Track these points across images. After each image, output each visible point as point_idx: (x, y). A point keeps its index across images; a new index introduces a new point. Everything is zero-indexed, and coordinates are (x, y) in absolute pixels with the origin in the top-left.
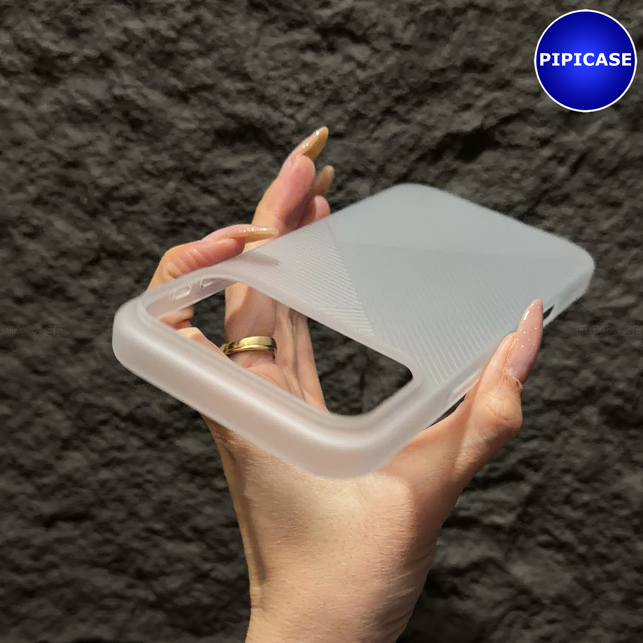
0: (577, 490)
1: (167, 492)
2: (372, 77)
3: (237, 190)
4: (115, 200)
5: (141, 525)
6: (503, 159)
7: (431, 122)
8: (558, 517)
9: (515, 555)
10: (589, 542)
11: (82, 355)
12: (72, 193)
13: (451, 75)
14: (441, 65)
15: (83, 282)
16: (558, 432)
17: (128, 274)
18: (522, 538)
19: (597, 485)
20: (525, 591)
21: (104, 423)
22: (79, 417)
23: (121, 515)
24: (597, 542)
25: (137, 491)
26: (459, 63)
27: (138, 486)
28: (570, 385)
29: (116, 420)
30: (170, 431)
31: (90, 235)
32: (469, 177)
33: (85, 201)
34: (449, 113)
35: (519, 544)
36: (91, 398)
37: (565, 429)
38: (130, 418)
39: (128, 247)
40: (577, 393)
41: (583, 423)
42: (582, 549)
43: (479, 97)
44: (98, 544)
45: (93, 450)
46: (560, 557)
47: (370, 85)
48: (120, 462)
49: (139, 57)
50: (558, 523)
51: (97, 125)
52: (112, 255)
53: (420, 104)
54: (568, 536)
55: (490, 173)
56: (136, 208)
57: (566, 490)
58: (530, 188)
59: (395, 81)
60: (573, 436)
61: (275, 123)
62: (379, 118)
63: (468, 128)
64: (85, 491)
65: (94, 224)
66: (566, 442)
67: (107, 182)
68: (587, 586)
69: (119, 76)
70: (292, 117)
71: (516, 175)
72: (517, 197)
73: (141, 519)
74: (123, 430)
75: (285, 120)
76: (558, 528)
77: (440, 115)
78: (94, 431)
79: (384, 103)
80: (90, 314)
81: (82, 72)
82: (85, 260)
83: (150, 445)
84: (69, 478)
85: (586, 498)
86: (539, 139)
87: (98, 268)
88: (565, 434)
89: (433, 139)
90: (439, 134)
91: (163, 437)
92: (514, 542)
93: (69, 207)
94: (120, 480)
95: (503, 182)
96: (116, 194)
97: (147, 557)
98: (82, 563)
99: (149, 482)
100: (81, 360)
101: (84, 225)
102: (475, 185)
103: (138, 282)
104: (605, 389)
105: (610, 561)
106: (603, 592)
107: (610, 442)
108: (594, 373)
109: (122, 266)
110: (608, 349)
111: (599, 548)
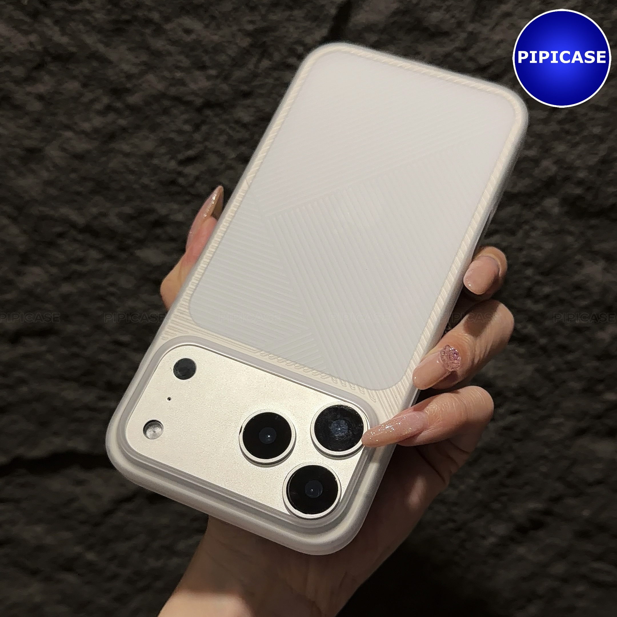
0: (538, 283)
1: (130, 303)
10: (550, 333)
11: (33, 166)
15: (29, 88)
16: (519, 225)
17: (74, 77)
19: (558, 277)
21: (61, 235)
22: (35, 230)
23: (86, 329)
24: (558, 334)
25: (100, 304)
28: (531, 176)
29: (74, 232)
30: (129, 242)
31: (33, 38)
36: (46, 210)
37: (526, 222)
38: (88, 229)
39: (73, 49)
40: (538, 184)
41: (544, 215)
42: (543, 341)
44: (65, 358)
45: (52, 264)
46: (522, 350)
48: (81, 275)
52: (57, 58)
54: (530, 329)
57: (527, 284)
60: (534, 228)
64: (48, 306)
65: (36, 25)
66: (527, 235)
68: (547, 376)
73: (107, 332)
74: (82, 243)
78: (51, 244)
80: (38, 121)
82: (30, 65)
83: (110, 257)
84: (30, 293)
85: (547, 290)
87: (43, 73)
88: (526, 227)
91: (123, 248)
93: (10, 9)
94: (82, 293)
97: (116, 370)
98: (51, 377)
99: (113, 294)
100: (33, 171)
101: (25, 27)
103: (85, 85)
104: (566, 179)
105: (570, 352)
106: (564, 382)
107: (571, 233)
108: (555, 163)
109: (68, 68)
110: (569, 137)
111: (560, 340)
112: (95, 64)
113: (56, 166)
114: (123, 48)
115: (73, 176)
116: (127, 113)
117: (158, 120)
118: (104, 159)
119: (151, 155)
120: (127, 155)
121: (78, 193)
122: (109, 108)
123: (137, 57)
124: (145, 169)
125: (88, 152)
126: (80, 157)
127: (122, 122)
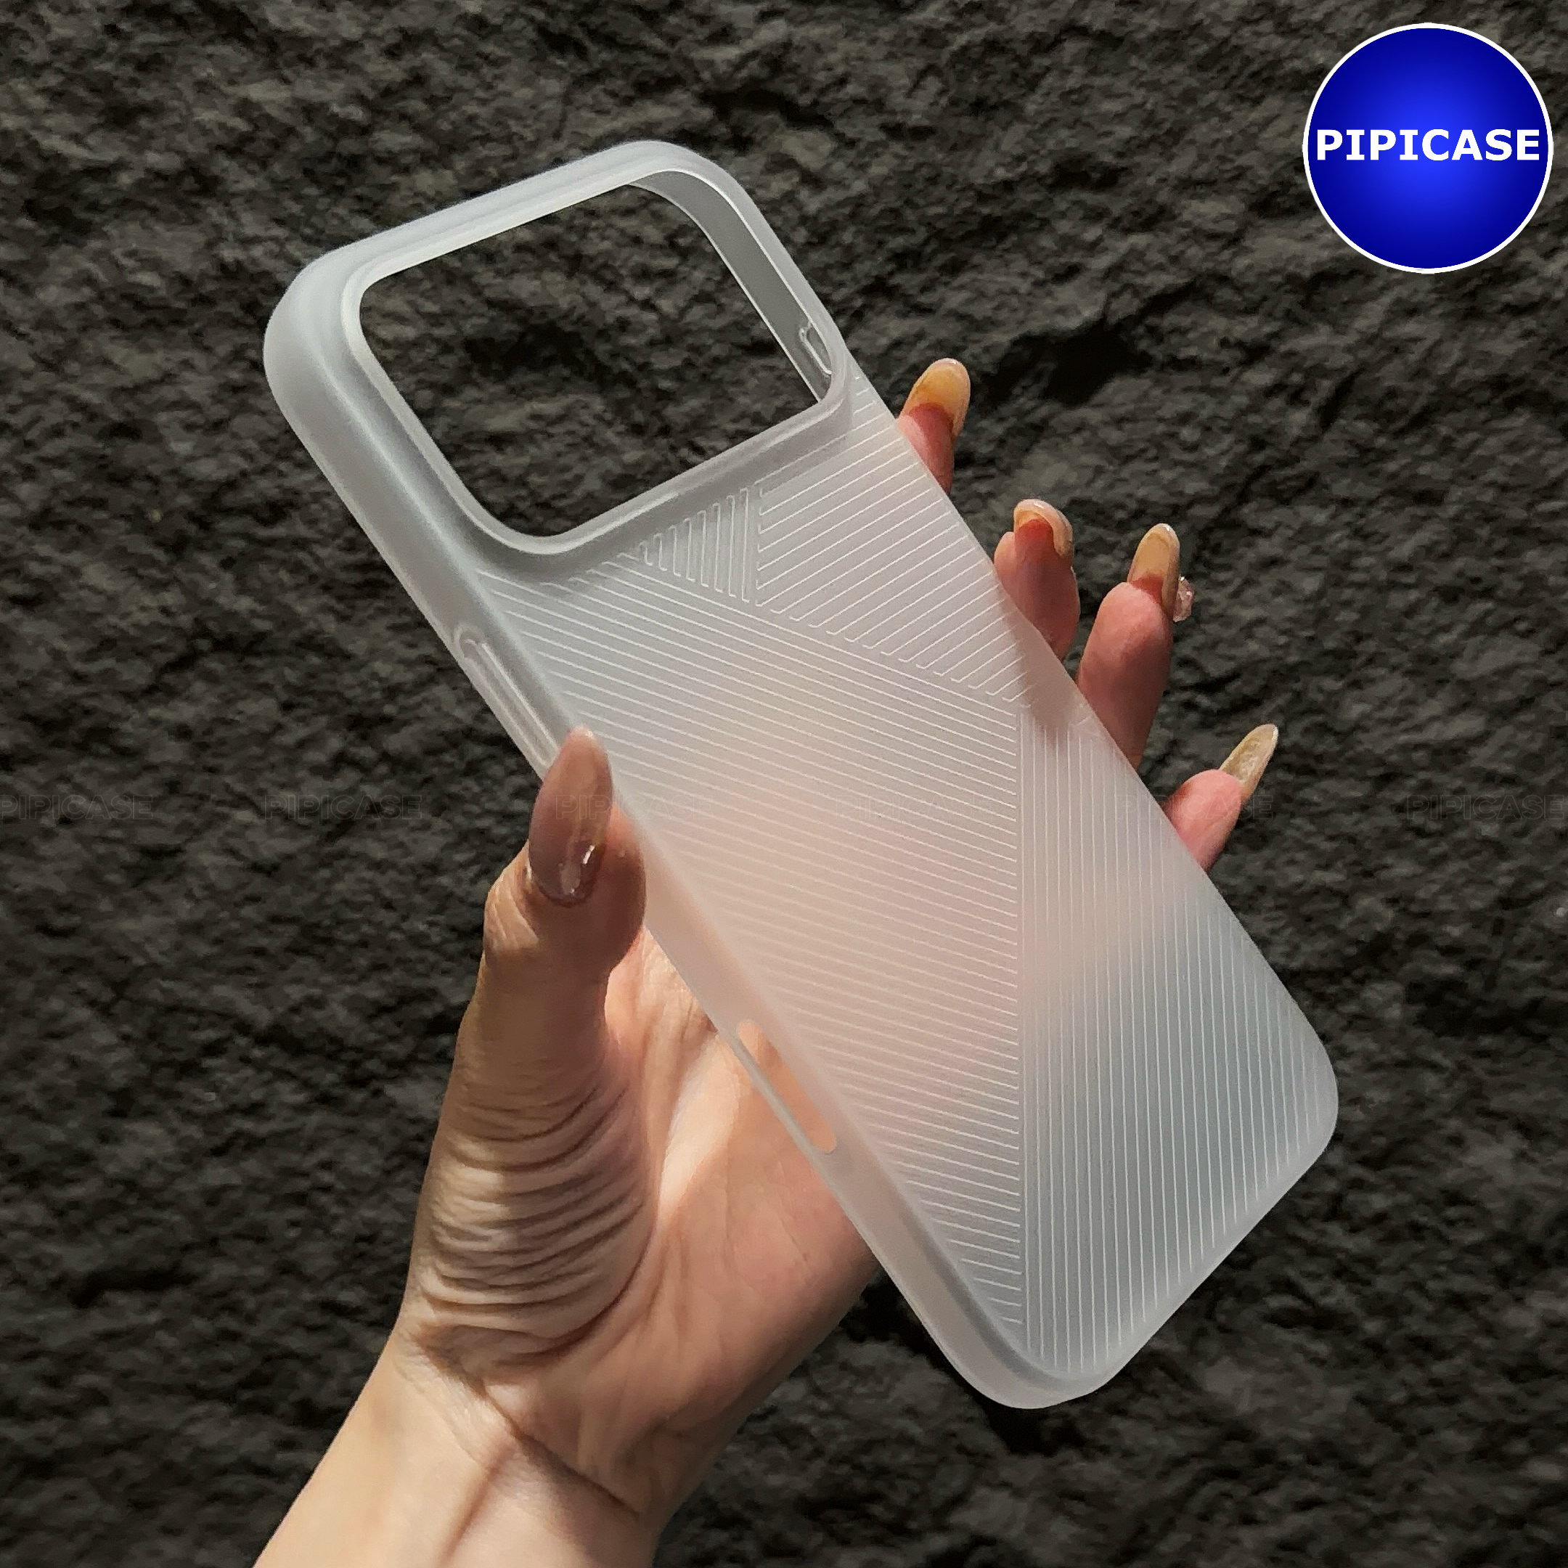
0: (1357, 1184)
1: (369, 1214)
2: (840, 204)
3: (522, 482)
4: (228, 512)
5: (307, 1296)
6: (1157, 392)
7: (982, 310)
8: (1313, 1251)
9: (1212, 1346)
10: (1390, 1310)
11: (155, 887)
12: (125, 499)
13: (1027, 197)
14: (1001, 173)
15: (154, 712)
17: (266, 688)
18: (1228, 1303)
19: (1407, 1171)
20: (1239, 1432)
21: (213, 1049)
22: (152, 1036)
23: (258, 1272)
24: (1410, 1310)
25: (297, 1213)
26: (1043, 168)
27: (300, 1199)
28: (1332, 931)
29: (242, 1041)
30: (372, 1065)
31: (171, 598)
32: (1077, 440)
33: (156, 516)
34: (1024, 287)
35: (1222, 1318)
36: (184, 992)
38: (274, 1036)
39: (262, 625)
40: (1352, 951)
41: (1367, 1021)
42: (1372, 1327)
43: (1094, 248)
44: (204, 1344)
45: (188, 1116)
46: (1321, 1348)
47: (834, 226)
48: (254, 1143)
49: (277, 168)
50: (1311, 1267)
51: (183, 332)
52: (224, 645)
53: (954, 268)
54: (1339, 1297)
55: (1128, 426)
56: (279, 531)
58: (1224, 463)
59: (895, 212)
61: (610, 319)
62: (858, 303)
63: (1072, 323)
64: (169, 1217)
65: (178, 570)
67: (207, 469)
68: (1387, 1416)
69: (232, 215)
70: (647, 305)
71: (1188, 434)
72: (1194, 486)
73: (307, 1280)
74: (260, 1066)
75: (632, 312)
76: (1315, 1277)
77: (1001, 292)
78: (188, 1069)
79: (867, 268)
80: (173, 787)
81: (143, 206)
82: (162, 658)
83: (325, 1099)
84: (131, 1185)
85: (1379, 1202)
86: (1240, 344)
87: (190, 675)
89: (987, 350)
90: (1002, 338)
91: (356, 1081)
92: (1210, 1316)
93: (118, 532)
94: (254, 1186)
95: (1159, 448)
96: (229, 499)
97: (326, 1374)
98: (168, 1389)
99: (327, 1189)
100: (155, 899)
101: (154, 572)
102: (1092, 460)
103: (287, 707)
104: (1419, 940)
105: (1442, 1356)
106: (1429, 1431)
107: (1435, 1067)
108: (1393, 901)
109: (248, 668)
110: (1423, 843)
111: (1415, 1325)
112: (315, 660)
113: (208, 887)
114: (380, 625)
115: (248, 911)
116: (383, 769)
117: (454, 789)
118: (325, 873)
119: (434, 868)
120: (378, 866)
121: (259, 952)
122: (341, 761)
123: (411, 646)
124: (418, 899)
125: (289, 857)
126: (269, 870)
127: (372, 792)
